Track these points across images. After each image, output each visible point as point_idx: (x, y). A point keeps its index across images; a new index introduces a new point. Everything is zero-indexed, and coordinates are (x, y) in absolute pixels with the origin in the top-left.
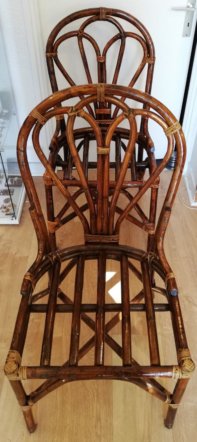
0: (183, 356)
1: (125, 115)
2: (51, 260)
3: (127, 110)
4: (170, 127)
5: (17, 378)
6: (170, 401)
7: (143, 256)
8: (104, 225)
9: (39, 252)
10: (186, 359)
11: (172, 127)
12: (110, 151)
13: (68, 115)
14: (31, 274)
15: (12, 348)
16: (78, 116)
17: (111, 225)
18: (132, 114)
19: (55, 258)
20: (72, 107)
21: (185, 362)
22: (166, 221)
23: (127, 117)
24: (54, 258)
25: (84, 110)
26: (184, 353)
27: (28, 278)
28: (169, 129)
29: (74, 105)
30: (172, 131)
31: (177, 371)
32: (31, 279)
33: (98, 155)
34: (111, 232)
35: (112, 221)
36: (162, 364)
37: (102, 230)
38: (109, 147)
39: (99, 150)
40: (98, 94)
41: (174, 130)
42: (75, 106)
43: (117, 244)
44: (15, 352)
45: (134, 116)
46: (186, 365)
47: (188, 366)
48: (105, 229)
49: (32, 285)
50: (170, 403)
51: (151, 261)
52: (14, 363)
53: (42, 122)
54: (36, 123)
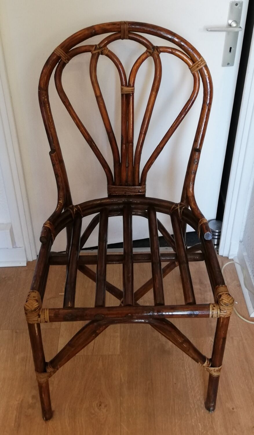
0: (220, 292)
1: (149, 52)
2: (72, 212)
3: (151, 47)
4: (195, 63)
5: (38, 320)
6: (210, 364)
7: (173, 207)
8: (130, 174)
9: (59, 201)
10: (223, 294)
11: (197, 63)
12: (134, 91)
13: (92, 53)
14: (50, 223)
15: (33, 289)
16: (102, 54)
17: (136, 175)
18: (157, 51)
19: (76, 210)
20: (96, 45)
22: (196, 163)
23: (152, 55)
24: (75, 210)
25: (107, 48)
26: (221, 289)
27: (48, 226)
28: (194, 66)
29: (97, 43)
30: (198, 67)
31: (214, 308)
32: (51, 227)
33: (122, 95)
34: (137, 183)
35: (137, 169)
36: (198, 302)
37: (127, 181)
38: (133, 86)
39: (123, 89)
40: (122, 31)
41: (199, 66)
42: (99, 44)
43: (143, 196)
44: (36, 292)
45: (158, 53)
46: (224, 299)
48: (130, 179)
49: (52, 234)
50: (210, 366)
51: (181, 212)
52: (36, 302)
53: (65, 60)
54: (59, 61)
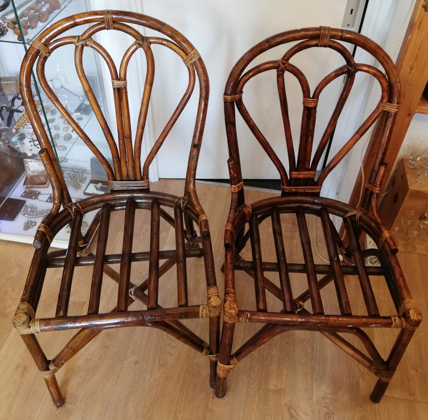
0: (210, 293)
1: (139, 44)
2: (70, 211)
3: (140, 38)
4: (188, 56)
5: (29, 331)
7: (176, 201)
8: (130, 169)
9: (55, 202)
10: (213, 296)
11: (190, 56)
12: (126, 85)
13: (75, 45)
14: (45, 226)
15: (23, 300)
16: (86, 45)
17: (138, 169)
18: (147, 43)
19: (75, 208)
20: (79, 36)
21: (211, 298)
22: (195, 159)
23: (140, 46)
24: (73, 209)
25: (92, 39)
26: (212, 290)
27: (42, 229)
28: (188, 58)
29: (80, 34)
30: (191, 60)
32: (46, 231)
33: (114, 89)
34: (139, 178)
35: (138, 164)
37: (128, 176)
38: (125, 79)
39: (114, 83)
40: (105, 21)
41: (192, 58)
42: (82, 35)
43: (147, 190)
44: (25, 304)
45: (148, 45)
46: (212, 301)
47: (215, 302)
48: (131, 174)
49: (48, 237)
50: (208, 353)
51: (184, 206)
52: (24, 315)
53: (46, 53)
54: (40, 54)
